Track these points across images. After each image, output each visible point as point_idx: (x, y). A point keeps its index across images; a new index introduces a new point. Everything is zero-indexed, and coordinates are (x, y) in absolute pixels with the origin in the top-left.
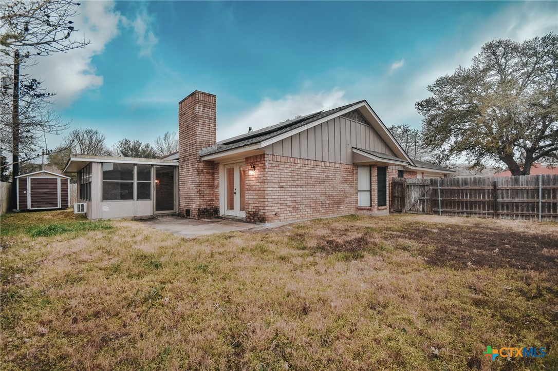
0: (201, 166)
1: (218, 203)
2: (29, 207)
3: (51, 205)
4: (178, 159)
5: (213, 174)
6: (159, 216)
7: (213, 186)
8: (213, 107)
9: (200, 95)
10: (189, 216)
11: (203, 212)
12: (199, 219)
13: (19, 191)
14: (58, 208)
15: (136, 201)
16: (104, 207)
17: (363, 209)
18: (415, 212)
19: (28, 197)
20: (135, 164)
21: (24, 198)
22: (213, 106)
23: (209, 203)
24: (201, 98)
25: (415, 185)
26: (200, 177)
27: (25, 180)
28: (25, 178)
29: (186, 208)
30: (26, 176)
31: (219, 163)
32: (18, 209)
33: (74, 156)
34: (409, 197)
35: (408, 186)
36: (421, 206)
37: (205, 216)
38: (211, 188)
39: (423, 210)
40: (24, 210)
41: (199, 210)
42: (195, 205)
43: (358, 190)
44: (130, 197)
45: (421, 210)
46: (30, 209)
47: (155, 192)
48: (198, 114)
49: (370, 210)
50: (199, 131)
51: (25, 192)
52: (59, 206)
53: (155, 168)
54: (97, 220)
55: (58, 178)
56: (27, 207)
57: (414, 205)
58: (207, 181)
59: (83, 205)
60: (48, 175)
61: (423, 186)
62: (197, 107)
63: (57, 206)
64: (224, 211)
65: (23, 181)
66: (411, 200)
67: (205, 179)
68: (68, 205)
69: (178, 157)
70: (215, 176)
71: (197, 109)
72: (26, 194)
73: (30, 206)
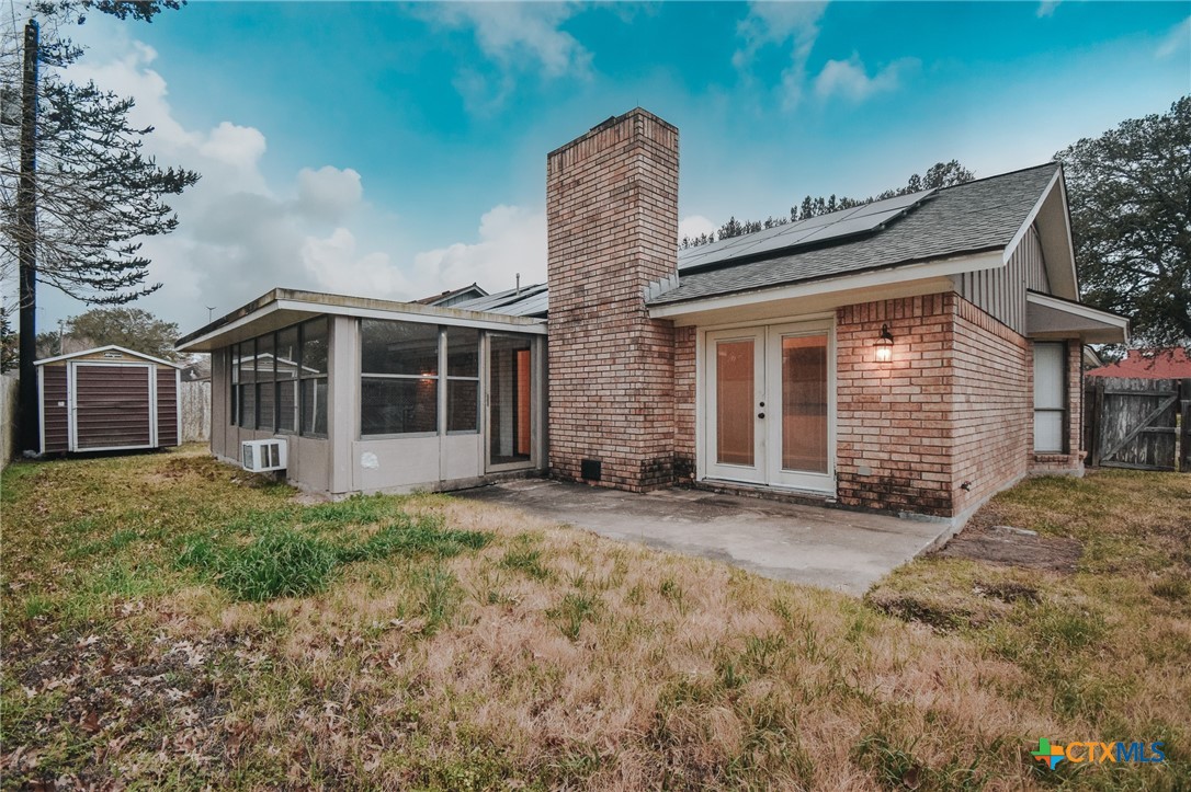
0: (649, 332)
1: (690, 443)
2: (73, 445)
3: (132, 439)
4: (544, 315)
5: (671, 359)
6: (498, 477)
7: (676, 394)
8: (672, 161)
9: (646, 122)
10: (598, 479)
11: (652, 470)
12: (644, 493)
13: (46, 402)
14: (151, 446)
15: (443, 436)
16: (366, 454)
17: (1048, 460)
18: (1128, 465)
19: (70, 417)
20: (442, 327)
21: (58, 419)
22: (667, 159)
23: (663, 442)
24: (648, 131)
25: (1129, 395)
26: (647, 366)
27: (63, 371)
28: (62, 364)
29: (580, 457)
30: (65, 360)
31: (695, 326)
32: (43, 449)
33: (288, 296)
34: (1112, 425)
35: (1107, 396)
36: (1145, 449)
37: (655, 481)
38: (667, 398)
39: (1150, 460)
40: (59, 453)
41: (643, 464)
42: (626, 448)
43: (1036, 406)
44: (430, 425)
45: (1144, 458)
46: (76, 450)
47: (488, 409)
48: (642, 178)
49: (1066, 462)
50: (645, 231)
51: (61, 404)
52: (154, 442)
53: (489, 340)
54: (348, 496)
55: (150, 367)
56: (67, 445)
57: (1126, 448)
58: (659, 380)
59: (277, 445)
60: (123, 357)
61: (1150, 397)
62: (641, 157)
63: (148, 442)
64: (709, 467)
65: (56, 374)
66: (1116, 434)
67: (655, 371)
68: (176, 440)
69: (545, 307)
70: (677, 364)
71: (640, 164)
72: (65, 409)
73: (76, 442)
